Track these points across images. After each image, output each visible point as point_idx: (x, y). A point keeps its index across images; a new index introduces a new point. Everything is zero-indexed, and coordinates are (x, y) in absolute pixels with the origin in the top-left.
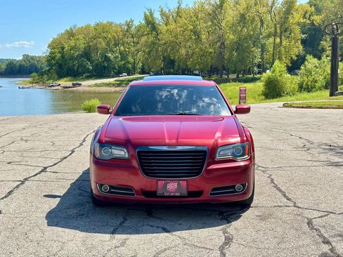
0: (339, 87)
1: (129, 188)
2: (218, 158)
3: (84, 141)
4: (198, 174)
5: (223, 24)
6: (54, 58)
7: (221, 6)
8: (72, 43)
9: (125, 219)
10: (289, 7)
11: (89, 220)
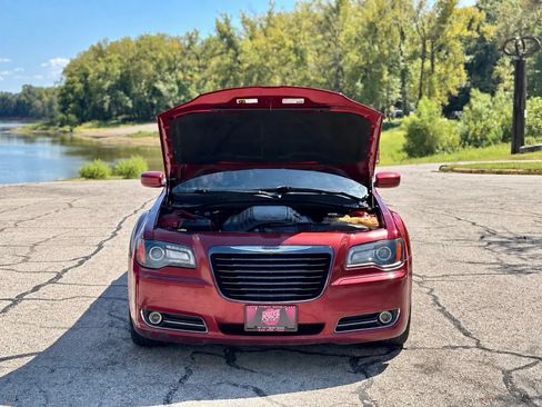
0: (526, 139)
1: (196, 318)
2: (349, 265)
3: (119, 228)
4: (315, 294)
5: (342, 38)
6: (72, 91)
7: (337, 10)
8: (102, 67)
9: (189, 372)
10: (446, 12)
11: (125, 374)
